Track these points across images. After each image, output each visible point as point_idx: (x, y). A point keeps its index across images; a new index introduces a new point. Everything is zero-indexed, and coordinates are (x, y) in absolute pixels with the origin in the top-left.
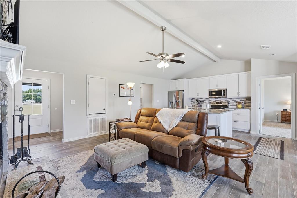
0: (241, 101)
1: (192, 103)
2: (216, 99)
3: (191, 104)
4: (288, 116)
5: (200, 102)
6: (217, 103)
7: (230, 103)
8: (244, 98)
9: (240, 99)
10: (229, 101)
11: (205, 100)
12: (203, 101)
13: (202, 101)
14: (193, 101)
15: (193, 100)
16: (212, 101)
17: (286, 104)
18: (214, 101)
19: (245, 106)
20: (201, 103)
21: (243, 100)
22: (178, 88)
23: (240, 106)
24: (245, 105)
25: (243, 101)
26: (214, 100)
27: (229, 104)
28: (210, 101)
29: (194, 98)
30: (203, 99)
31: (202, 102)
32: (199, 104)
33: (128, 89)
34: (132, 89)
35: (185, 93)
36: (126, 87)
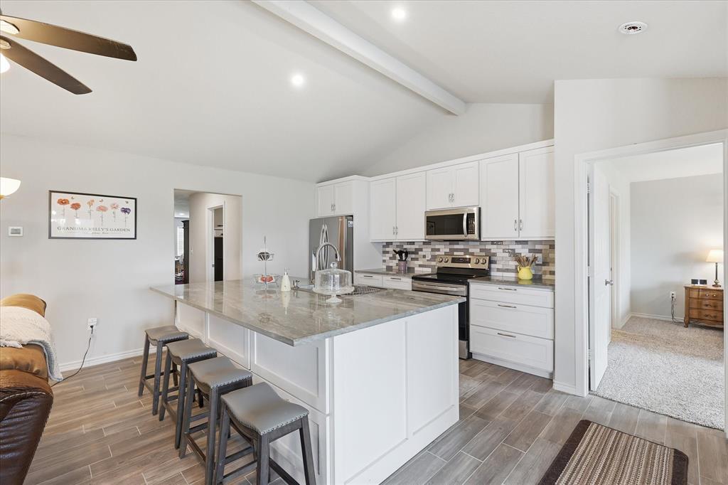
0: (530, 255)
1: (387, 257)
2: (452, 247)
3: (384, 261)
4: (707, 302)
5: (406, 256)
6: (454, 260)
7: (495, 262)
8: (541, 242)
9: (530, 246)
10: (492, 251)
11: (421, 250)
12: (416, 252)
13: (413, 253)
14: (388, 252)
15: (387, 249)
16: (442, 253)
17: (701, 261)
18: (446, 254)
19: (545, 273)
20: (409, 259)
21: (540, 251)
22: (337, 207)
23: (526, 273)
24: (544, 268)
25: (537, 255)
26: (448, 251)
27: (493, 266)
28: (437, 253)
29: (391, 243)
30: (416, 246)
31: (413, 256)
32: (402, 263)
33: (102, 209)
34: (125, 211)
35: (356, 224)
36: (91, 203)
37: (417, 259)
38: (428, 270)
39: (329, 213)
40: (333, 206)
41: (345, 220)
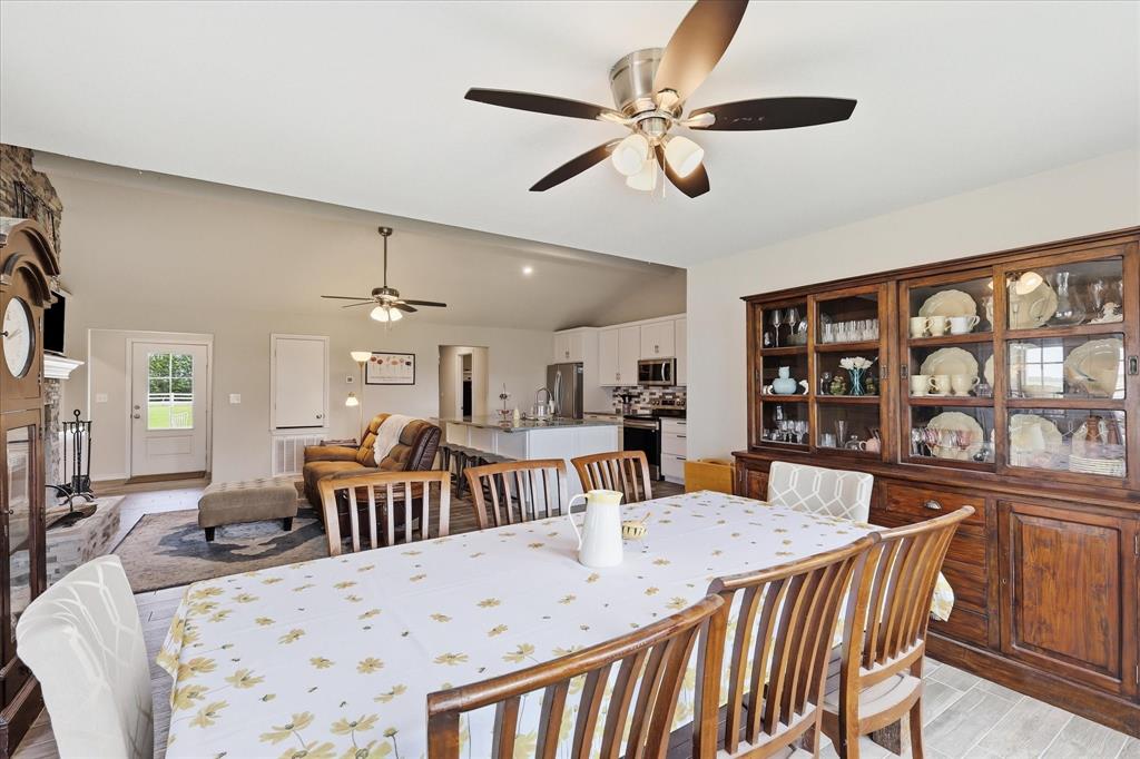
1: (615, 401)
2: (664, 391)
3: (614, 404)
5: (630, 400)
6: (665, 403)
11: (641, 394)
13: (634, 397)
14: (616, 396)
15: (615, 393)
16: (657, 396)
18: (660, 397)
20: (632, 402)
22: (569, 355)
26: (661, 394)
30: (635, 391)
31: (636, 399)
32: (626, 406)
33: (395, 363)
34: (408, 364)
35: (586, 370)
36: (388, 359)
37: (638, 402)
38: (648, 412)
39: (564, 360)
40: (567, 353)
41: (575, 367)
